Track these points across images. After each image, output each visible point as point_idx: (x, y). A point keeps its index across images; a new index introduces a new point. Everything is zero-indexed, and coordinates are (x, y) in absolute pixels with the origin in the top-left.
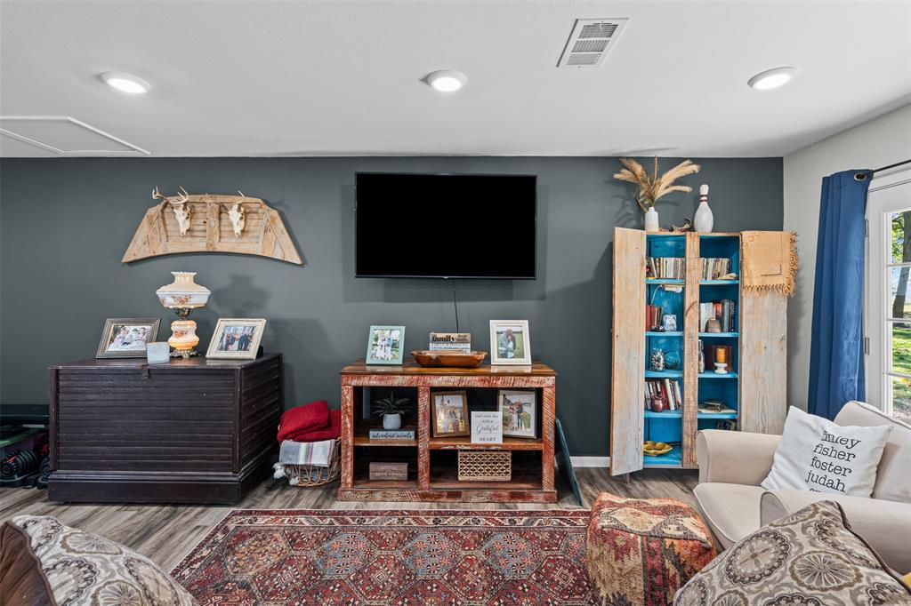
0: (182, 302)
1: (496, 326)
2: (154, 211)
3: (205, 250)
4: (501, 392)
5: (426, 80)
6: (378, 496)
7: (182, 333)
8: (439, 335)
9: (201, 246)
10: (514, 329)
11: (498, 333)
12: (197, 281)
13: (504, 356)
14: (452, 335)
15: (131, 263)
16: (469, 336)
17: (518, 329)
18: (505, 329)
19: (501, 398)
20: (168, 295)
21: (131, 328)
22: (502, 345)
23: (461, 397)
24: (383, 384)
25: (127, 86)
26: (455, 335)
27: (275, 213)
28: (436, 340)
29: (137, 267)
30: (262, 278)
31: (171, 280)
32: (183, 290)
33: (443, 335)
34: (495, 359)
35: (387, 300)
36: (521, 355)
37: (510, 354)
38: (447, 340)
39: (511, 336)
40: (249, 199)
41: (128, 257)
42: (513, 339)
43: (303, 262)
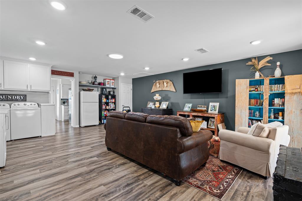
0: (157, 99)
1: (211, 104)
2: (155, 84)
3: (161, 90)
5: (182, 59)
7: (157, 104)
8: (199, 106)
10: (215, 105)
11: (211, 106)
12: (159, 95)
13: (212, 111)
14: (202, 106)
15: (152, 93)
16: (206, 106)
17: (216, 105)
18: (213, 105)
19: (210, 120)
20: (155, 98)
21: (151, 103)
22: (212, 108)
23: (201, 119)
24: (184, 114)
26: (203, 106)
27: (171, 82)
28: (199, 107)
29: (153, 93)
30: (170, 95)
31: (155, 95)
32: (157, 97)
33: (200, 106)
34: (209, 111)
35: (191, 98)
36: (216, 111)
37: (213, 110)
38: (201, 107)
39: (214, 106)
40: (167, 80)
41: (151, 92)
42: (215, 107)
43: (176, 91)
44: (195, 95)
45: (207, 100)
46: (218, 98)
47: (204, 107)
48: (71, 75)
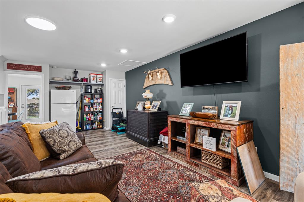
0: (146, 97)
1: (225, 103)
2: (147, 76)
3: (154, 84)
4: (224, 131)
5: (163, 19)
6: (176, 156)
7: (147, 104)
8: (205, 107)
9: (154, 83)
10: (233, 105)
11: (226, 106)
12: (150, 91)
13: (226, 116)
14: (210, 107)
16: (216, 107)
17: (235, 105)
18: (229, 105)
19: (223, 134)
20: (144, 95)
21: (141, 103)
22: (226, 112)
23: (208, 130)
24: (177, 121)
25: (124, 51)
26: (211, 107)
27: (166, 71)
28: (204, 109)
31: (145, 92)
32: (148, 94)
33: (207, 107)
34: (222, 117)
35: (194, 95)
36: (234, 117)
37: (229, 116)
38: (208, 109)
39: (231, 108)
40: (162, 69)
42: (232, 109)
43: (173, 84)
44: (200, 89)
45: (219, 96)
46: (240, 91)
47: (214, 109)
48: (38, 69)
